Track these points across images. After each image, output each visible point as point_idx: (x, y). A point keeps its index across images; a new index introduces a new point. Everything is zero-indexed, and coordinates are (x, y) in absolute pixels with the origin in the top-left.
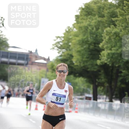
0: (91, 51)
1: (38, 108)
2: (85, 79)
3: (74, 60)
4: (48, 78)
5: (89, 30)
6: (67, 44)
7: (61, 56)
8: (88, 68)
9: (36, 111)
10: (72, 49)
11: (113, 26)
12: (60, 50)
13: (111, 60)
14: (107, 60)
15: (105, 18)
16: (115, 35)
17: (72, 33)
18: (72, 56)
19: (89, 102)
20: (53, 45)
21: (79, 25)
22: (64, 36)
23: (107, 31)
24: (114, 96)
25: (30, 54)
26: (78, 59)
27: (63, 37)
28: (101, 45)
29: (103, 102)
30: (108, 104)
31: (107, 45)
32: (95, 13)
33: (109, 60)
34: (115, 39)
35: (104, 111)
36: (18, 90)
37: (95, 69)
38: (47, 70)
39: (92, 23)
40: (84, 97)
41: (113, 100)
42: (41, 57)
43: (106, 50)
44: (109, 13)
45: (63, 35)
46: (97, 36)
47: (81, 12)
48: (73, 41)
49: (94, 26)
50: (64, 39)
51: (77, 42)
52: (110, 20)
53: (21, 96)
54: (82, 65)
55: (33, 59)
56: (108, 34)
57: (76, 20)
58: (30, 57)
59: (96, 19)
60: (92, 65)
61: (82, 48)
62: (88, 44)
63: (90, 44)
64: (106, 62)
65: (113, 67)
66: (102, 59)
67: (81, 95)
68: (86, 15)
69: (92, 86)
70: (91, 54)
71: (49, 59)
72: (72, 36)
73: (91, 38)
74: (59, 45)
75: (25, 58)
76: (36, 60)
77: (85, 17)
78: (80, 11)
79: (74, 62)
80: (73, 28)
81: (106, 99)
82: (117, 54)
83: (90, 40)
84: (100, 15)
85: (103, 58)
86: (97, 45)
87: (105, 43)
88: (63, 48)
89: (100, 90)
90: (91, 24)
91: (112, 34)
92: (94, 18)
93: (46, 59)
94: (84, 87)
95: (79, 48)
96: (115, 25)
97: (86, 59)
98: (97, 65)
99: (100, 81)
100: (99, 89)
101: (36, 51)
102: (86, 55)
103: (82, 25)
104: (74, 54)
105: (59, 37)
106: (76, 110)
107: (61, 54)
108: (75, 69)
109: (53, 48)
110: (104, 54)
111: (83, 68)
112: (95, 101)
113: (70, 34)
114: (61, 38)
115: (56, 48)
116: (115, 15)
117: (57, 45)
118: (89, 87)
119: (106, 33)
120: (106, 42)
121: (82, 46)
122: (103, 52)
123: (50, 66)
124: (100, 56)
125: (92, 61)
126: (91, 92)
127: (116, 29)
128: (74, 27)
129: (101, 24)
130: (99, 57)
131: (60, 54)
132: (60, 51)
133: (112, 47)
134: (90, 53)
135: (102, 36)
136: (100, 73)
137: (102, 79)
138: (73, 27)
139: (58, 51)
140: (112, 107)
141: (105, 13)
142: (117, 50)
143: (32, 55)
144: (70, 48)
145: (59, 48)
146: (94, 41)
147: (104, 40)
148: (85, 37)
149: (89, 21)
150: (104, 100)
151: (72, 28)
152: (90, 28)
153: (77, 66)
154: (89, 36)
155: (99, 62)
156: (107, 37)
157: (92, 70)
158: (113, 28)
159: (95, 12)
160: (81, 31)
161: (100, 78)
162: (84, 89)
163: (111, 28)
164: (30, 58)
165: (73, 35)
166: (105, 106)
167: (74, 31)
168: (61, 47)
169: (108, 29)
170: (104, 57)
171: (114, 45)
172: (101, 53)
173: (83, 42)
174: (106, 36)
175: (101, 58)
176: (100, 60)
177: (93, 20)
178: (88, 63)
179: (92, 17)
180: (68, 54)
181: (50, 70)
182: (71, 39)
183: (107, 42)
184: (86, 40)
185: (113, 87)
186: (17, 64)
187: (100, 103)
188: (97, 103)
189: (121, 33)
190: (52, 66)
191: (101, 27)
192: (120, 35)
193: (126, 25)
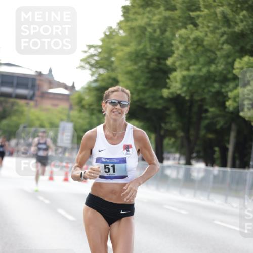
0: (152, 71)
4: (72, 122)
5: (147, 34)
6: (108, 59)
7: (96, 81)
8: (146, 104)
9: (51, 182)
10: (117, 68)
11: (191, 26)
12: (94, 70)
13: (188, 88)
14: (181, 89)
15: (178, 13)
16: (196, 43)
17: (116, 39)
18: (116, 81)
20: (82, 60)
21: (129, 24)
22: (102, 45)
23: (180, 36)
24: (194, 155)
25: (38, 78)
27: (100, 47)
28: (169, 62)
29: (173, 165)
30: (183, 169)
31: (181, 60)
32: (159, 3)
33: (185, 88)
34: (195, 50)
35: (176, 182)
37: (159, 105)
38: (71, 108)
39: (155, 20)
41: (193, 162)
42: (59, 82)
43: (178, 70)
44: (184, 2)
45: (100, 43)
46: (162, 44)
48: (119, 54)
49: (156, 26)
50: (102, 49)
51: (126, 57)
52: (187, 15)
54: (135, 98)
55: (45, 87)
56: (183, 40)
57: (124, 15)
58: (38, 82)
59: (160, 13)
60: (154, 98)
61: (136, 67)
62: (146, 59)
63: (149, 60)
64: (179, 92)
65: (192, 101)
66: (171, 87)
68: (142, 6)
69: (153, 136)
70: (151, 78)
71: (73, 87)
72: (117, 45)
73: (151, 49)
74: (93, 62)
75: (30, 85)
76: (51, 88)
77: (141, 10)
80: (119, 30)
81: (179, 160)
82: (201, 77)
83: (151, 51)
84: (168, 6)
85: (174, 84)
86: (162, 61)
87: (177, 57)
88: (101, 67)
89: (168, 144)
90: (153, 22)
91: (189, 42)
92: (156, 11)
93: (68, 86)
95: (130, 66)
96: (196, 25)
97: (143, 87)
98: (162, 97)
99: (168, 127)
100: (167, 141)
101: (50, 71)
103: (135, 24)
104: (120, 78)
105: (92, 46)
107: (97, 77)
109: (82, 67)
110: (175, 78)
111: (138, 104)
113: (112, 41)
114: (97, 48)
115: (87, 66)
116: (195, 6)
117: (89, 61)
119: (179, 39)
121: (136, 63)
122: (174, 74)
123: (76, 101)
124: (168, 81)
125: (153, 90)
127: (196, 31)
128: (121, 28)
129: (170, 23)
130: (166, 83)
131: (94, 78)
132: (94, 72)
133: (190, 65)
134: (149, 75)
135: (172, 45)
136: (168, 112)
137: (171, 123)
138: (117, 28)
139: (90, 72)
140: (190, 175)
141: (177, 3)
142: (200, 70)
143: (43, 78)
144: (114, 66)
145: (92, 66)
146: (158, 54)
147: (176, 52)
148: (141, 47)
149: (148, 17)
150: (176, 162)
151: (116, 31)
152: (149, 30)
154: (148, 45)
155: (166, 92)
156: (181, 48)
157: (155, 106)
158: (192, 30)
160: (134, 35)
161: (168, 122)
163: (189, 29)
164: (39, 85)
165: (119, 43)
166: (178, 173)
167: (120, 35)
168: (95, 65)
169: (183, 32)
170: (176, 84)
171: (193, 60)
172: (171, 76)
173: (137, 56)
174: (179, 44)
175: (171, 85)
176: (169, 88)
177: (154, 15)
178: (148, 94)
179: (153, 9)
180: (110, 78)
181: (77, 108)
182: (115, 49)
183: (181, 56)
184: (142, 52)
185: (192, 138)
186: (14, 95)
187: (169, 167)
189: (206, 39)
190: (80, 100)
191: (171, 28)
192: (205, 43)
193: (216, 24)
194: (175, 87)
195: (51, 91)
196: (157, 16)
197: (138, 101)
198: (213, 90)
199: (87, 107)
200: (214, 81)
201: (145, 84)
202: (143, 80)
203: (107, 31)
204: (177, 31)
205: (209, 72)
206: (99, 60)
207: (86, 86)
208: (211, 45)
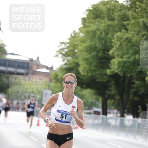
0: (100, 58)
1: (41, 123)
2: (94, 91)
3: (81, 69)
4: (51, 89)
5: (97, 36)
6: (73, 51)
7: (65, 64)
8: (96, 79)
9: (38, 127)
10: (78, 56)
11: (124, 30)
12: (64, 57)
13: (122, 69)
14: (118, 69)
15: (116, 22)
16: (127, 41)
18: (78, 65)
19: (98, 117)
20: (57, 52)
21: (86, 29)
22: (70, 42)
23: (117, 37)
24: (126, 111)
25: (30, 62)
26: (85, 68)
28: (110, 53)
29: (113, 116)
30: (119, 119)
31: (118, 51)
32: (104, 16)
33: (120, 69)
34: (126, 45)
35: (115, 127)
36: (18, 104)
37: (104, 79)
38: (51, 81)
39: (101, 27)
40: (92, 111)
41: (125, 115)
42: (43, 65)
43: (116, 58)
44: (119, 15)
45: (68, 41)
46: (106, 41)
47: (88, 15)
48: (80, 48)
49: (102, 30)
50: (69, 45)
51: (84, 49)
52: (121, 23)
53: (20, 110)
54: (90, 75)
55: (35, 68)
56: (119, 39)
57: (83, 24)
58: (30, 65)
59: (105, 22)
60: (101, 75)
61: (90, 56)
62: (96, 51)
63: (98, 51)
64: (116, 71)
65: (124, 77)
66: (112, 68)
67: (89, 109)
68: (94, 18)
69: (101, 99)
70: (100, 63)
71: (52, 68)
73: (99, 45)
74: (64, 52)
75: (25, 67)
76: (38, 68)
77: (93, 21)
78: (87, 13)
79: (81, 71)
80: (80, 33)
81: (117, 113)
82: (129, 62)
84: (110, 18)
85: (113, 67)
86: (106, 52)
87: (115, 50)
88: (69, 56)
89: (110, 104)
90: (100, 28)
91: (123, 40)
92: (103, 21)
93: (49, 67)
94: (92, 100)
95: (87, 55)
96: (127, 30)
97: (94, 68)
98: (106, 75)
99: (110, 93)
100: (109, 102)
101: (38, 58)
102: (94, 63)
103: (89, 29)
104: (81, 62)
105: (63, 43)
107: (66, 62)
108: (82, 80)
109: (57, 56)
110: (114, 63)
111: (91, 78)
112: (105, 116)
113: (75, 39)
114: (66, 44)
115: (60, 55)
116: (126, 18)
117: (61, 52)
118: (97, 100)
119: (116, 39)
120: (116, 49)
121: (90, 54)
122: (113, 60)
123: (54, 76)
124: (110, 64)
125: (101, 70)
126: (100, 105)
127: (127, 34)
128: (81, 32)
129: (111, 28)
130: (109, 66)
131: (64, 63)
132: (65, 59)
133: (123, 55)
134: (98, 61)
135: (112, 42)
136: (110, 84)
137: (112, 91)
138: (79, 31)
139: (62, 59)
140: (124, 123)
141: (115, 16)
142: (129, 58)
143: (33, 63)
144: (77, 55)
145: (64, 55)
146: (103, 48)
147: (115, 46)
148: (93, 43)
149: (97, 25)
150: (115, 115)
151: (78, 33)
152: (98, 33)
153: (84, 75)
154: (97, 42)
155: (108, 72)
156: (118, 44)
157: (101, 80)
158: (124, 33)
159: (104, 14)
160: (89, 36)
161: (110, 90)
162: (92, 103)
163: (123, 32)
164: (31, 67)
165: (79, 41)
166: (116, 121)
167: (80, 36)
168: (65, 54)
169: (119, 33)
170: (115, 66)
171: (125, 52)
172: (111, 62)
173: (91, 49)
174: (116, 42)
175: (111, 67)
176: (110, 69)
177: (101, 23)
178: (97, 73)
179: (100, 20)
180: (74, 62)
181: (54, 81)
182: (77, 45)
183: (118, 49)
184: (94, 46)
185: (125, 100)
186: (15, 73)
187: (111, 118)
188: (107, 118)
189: (133, 38)
190: (56, 76)
191: (111, 32)
192: (133, 41)
193: (139, 29)
194: (114, 68)
195: (38, 70)
196: (103, 24)
197: (92, 76)
198: (138, 70)
199: (60, 80)
200: (138, 65)
201: (95, 67)
202: (94, 64)
203: (72, 33)
204: (115, 33)
205: (135, 59)
206: (68, 51)
207: (59, 67)
208: (136, 42)
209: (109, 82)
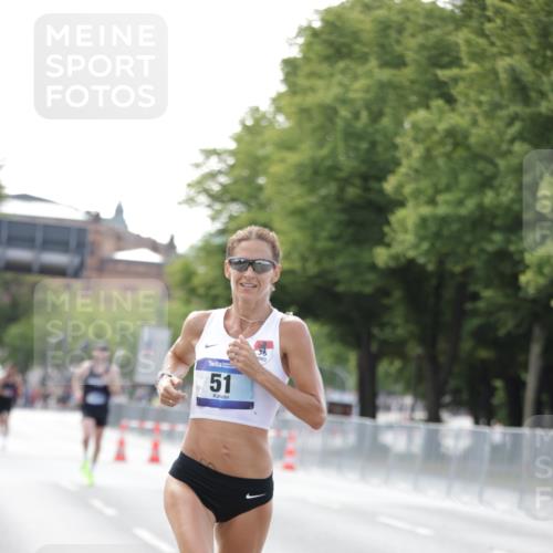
0: (351, 208)
1: (130, 452)
2: (326, 329)
5: (340, 123)
6: (250, 180)
7: (222, 232)
8: (336, 282)
9: (120, 466)
10: (269, 201)
11: (440, 102)
12: (218, 206)
13: (433, 245)
14: (416, 246)
15: (408, 73)
17: (268, 135)
19: (342, 423)
20: (189, 185)
21: (298, 99)
22: (237, 149)
23: (415, 126)
24: (447, 399)
25: (91, 227)
26: (294, 244)
27: (232, 153)
28: (389, 185)
29: (399, 421)
30: (421, 431)
31: (416, 180)
32: (366, 50)
33: (425, 246)
34: (448, 156)
35: (405, 460)
36: (44, 381)
37: (367, 285)
39: (356, 91)
41: (445, 415)
42: (138, 236)
43: (410, 204)
44: (422, 47)
45: (233, 146)
46: (373, 144)
47: (307, 47)
48: (276, 169)
49: (360, 103)
50: (237, 160)
51: (293, 175)
52: (429, 76)
53: (52, 402)
54: (312, 269)
55: (107, 248)
56: (421, 135)
57: (286, 80)
58: (90, 237)
59: (369, 74)
60: (356, 268)
61: (313, 199)
62: (337, 180)
63: (344, 182)
64: (411, 254)
66: (394, 243)
68: (327, 59)
69: (353, 358)
70: (349, 223)
71: (171, 246)
72: (270, 148)
73: (348, 157)
74: (216, 188)
75: (73, 243)
76: (120, 249)
77: (324, 68)
78: (301, 40)
80: (275, 114)
81: (413, 409)
82: (461, 219)
83: (347, 162)
84: (388, 57)
85: (401, 237)
86: (374, 185)
87: (407, 175)
88: (234, 200)
89: (387, 375)
90: (352, 95)
91: (435, 137)
92: (360, 70)
93: (161, 245)
95: (301, 196)
96: (450, 100)
97: (330, 245)
98: (373, 267)
99: (387, 334)
100: (386, 367)
101: (119, 211)
103: (310, 100)
105: (214, 152)
106: (289, 460)
107: (225, 223)
109: (190, 201)
110: (402, 223)
111: (318, 282)
112: (367, 421)
113: (259, 139)
114: (225, 156)
115: (203, 199)
116: (448, 55)
117: (206, 186)
118: (340, 360)
119: (411, 133)
120: (411, 173)
121: (312, 190)
122: (401, 213)
123: (178, 278)
124: (386, 229)
125: (353, 249)
126: (352, 380)
127: (452, 115)
128: (279, 110)
129: (391, 96)
130: (383, 235)
131: (218, 225)
132: (219, 212)
133: (438, 191)
134: (343, 217)
135: (395, 147)
136: (386, 301)
137: (395, 327)
138: (272, 109)
139: (209, 212)
140: (438, 445)
141: (407, 49)
142: (460, 203)
143: (102, 228)
144: (264, 196)
145: (215, 197)
146: (364, 168)
147: (405, 162)
148: (324, 152)
149: (341, 84)
150: (407, 414)
151: (269, 116)
152: (344, 112)
153: (292, 271)
155: (381, 256)
156: (418, 152)
157: (356, 287)
158: (441, 112)
159: (365, 45)
160: (308, 126)
161: (388, 324)
163: (434, 110)
164: (93, 243)
165: (274, 144)
166: (410, 439)
167: (277, 127)
168: (222, 195)
169: (421, 115)
170: (405, 236)
171: (444, 181)
172: (393, 219)
173: (316, 172)
174: (412, 145)
175: (393, 239)
176: (388, 246)
177: (356, 77)
178: (340, 261)
179: (353, 65)
181: (179, 294)
182: (266, 158)
183: (417, 171)
184: (329, 163)
185: (442, 359)
186: (36, 268)
187: (390, 427)
189: (474, 131)
190: (188, 275)
191: (393, 107)
192: (473, 140)
193: (497, 97)
194: (402, 242)
195: (121, 256)
196: (361, 81)
197: (321, 275)
198: (490, 248)
199: (201, 291)
200: (493, 228)
201: (334, 238)
202: (330, 228)
203: (248, 116)
204: (407, 114)
205: (480, 206)
206: (230, 184)
207: (200, 244)
208: (485, 146)
209: (385, 292)
